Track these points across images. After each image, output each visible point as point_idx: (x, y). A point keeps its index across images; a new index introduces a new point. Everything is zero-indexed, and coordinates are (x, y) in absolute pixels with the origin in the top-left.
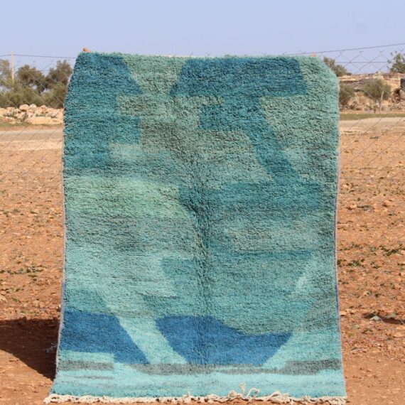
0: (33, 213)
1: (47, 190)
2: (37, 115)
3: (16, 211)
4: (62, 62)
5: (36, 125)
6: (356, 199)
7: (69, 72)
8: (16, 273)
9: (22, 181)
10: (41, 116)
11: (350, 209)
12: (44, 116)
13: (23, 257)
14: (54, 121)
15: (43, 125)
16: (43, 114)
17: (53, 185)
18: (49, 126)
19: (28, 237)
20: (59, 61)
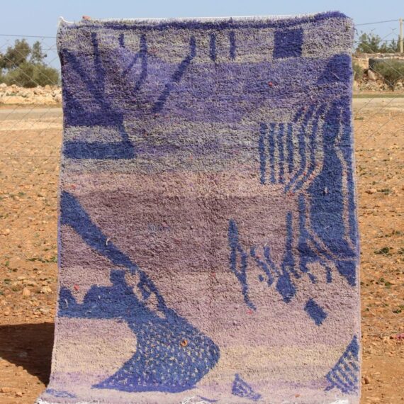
0: (39, 196)
1: (45, 172)
2: (8, 95)
3: (21, 194)
4: (20, 41)
5: (10, 104)
6: (372, 182)
7: (28, 51)
8: (48, 261)
9: (16, 162)
10: (12, 95)
11: (370, 193)
12: (15, 95)
13: (49, 244)
14: (26, 100)
15: (17, 104)
16: (13, 94)
17: (48, 166)
18: (22, 105)
19: (44, 222)
20: (18, 40)
